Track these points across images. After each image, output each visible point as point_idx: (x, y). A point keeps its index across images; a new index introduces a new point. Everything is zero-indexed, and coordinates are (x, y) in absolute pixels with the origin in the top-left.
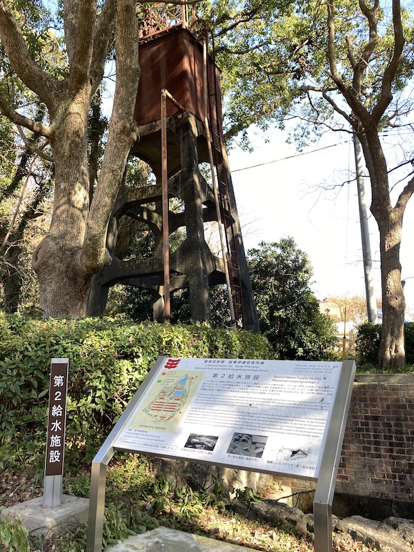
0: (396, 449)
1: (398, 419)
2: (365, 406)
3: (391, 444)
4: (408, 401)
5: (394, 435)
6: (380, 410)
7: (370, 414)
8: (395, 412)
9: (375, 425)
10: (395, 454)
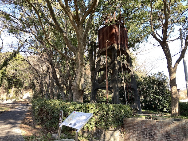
0: (150, 137)
1: (151, 129)
2: (144, 125)
3: (150, 136)
4: (153, 124)
5: (150, 133)
6: (147, 126)
7: (145, 127)
8: (150, 127)
9: (146, 130)
10: (150, 138)
